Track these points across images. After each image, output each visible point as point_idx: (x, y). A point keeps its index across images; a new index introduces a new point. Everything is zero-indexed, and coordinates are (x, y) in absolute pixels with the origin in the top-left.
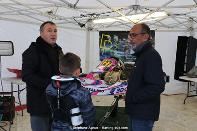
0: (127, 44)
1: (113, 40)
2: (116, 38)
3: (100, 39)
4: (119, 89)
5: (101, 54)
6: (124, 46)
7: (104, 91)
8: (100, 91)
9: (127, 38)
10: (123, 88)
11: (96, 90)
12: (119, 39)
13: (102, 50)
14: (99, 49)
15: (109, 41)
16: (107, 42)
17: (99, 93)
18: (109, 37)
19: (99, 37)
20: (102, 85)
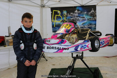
0: (74, 17)
1: (62, 15)
2: (65, 12)
3: (52, 14)
4: (83, 46)
5: (53, 26)
6: (72, 19)
7: (68, 48)
8: (65, 49)
9: (74, 12)
10: (86, 45)
11: (61, 48)
12: (67, 13)
13: (54, 23)
14: (51, 23)
15: (59, 15)
16: (57, 17)
17: (64, 51)
18: (59, 12)
19: (50, 12)
20: (66, 44)
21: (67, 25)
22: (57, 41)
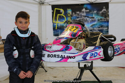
0: (81, 17)
1: (66, 14)
2: (69, 11)
3: (53, 13)
4: (93, 54)
6: (78, 19)
7: (75, 57)
8: (71, 57)
9: (80, 11)
10: (96, 53)
11: (66, 56)
12: (72, 12)
13: (55, 24)
14: (52, 24)
15: (62, 15)
16: (60, 16)
17: (69, 60)
18: (62, 10)
19: (51, 11)
20: (71, 51)
21: (73, 27)
22: (61, 47)
